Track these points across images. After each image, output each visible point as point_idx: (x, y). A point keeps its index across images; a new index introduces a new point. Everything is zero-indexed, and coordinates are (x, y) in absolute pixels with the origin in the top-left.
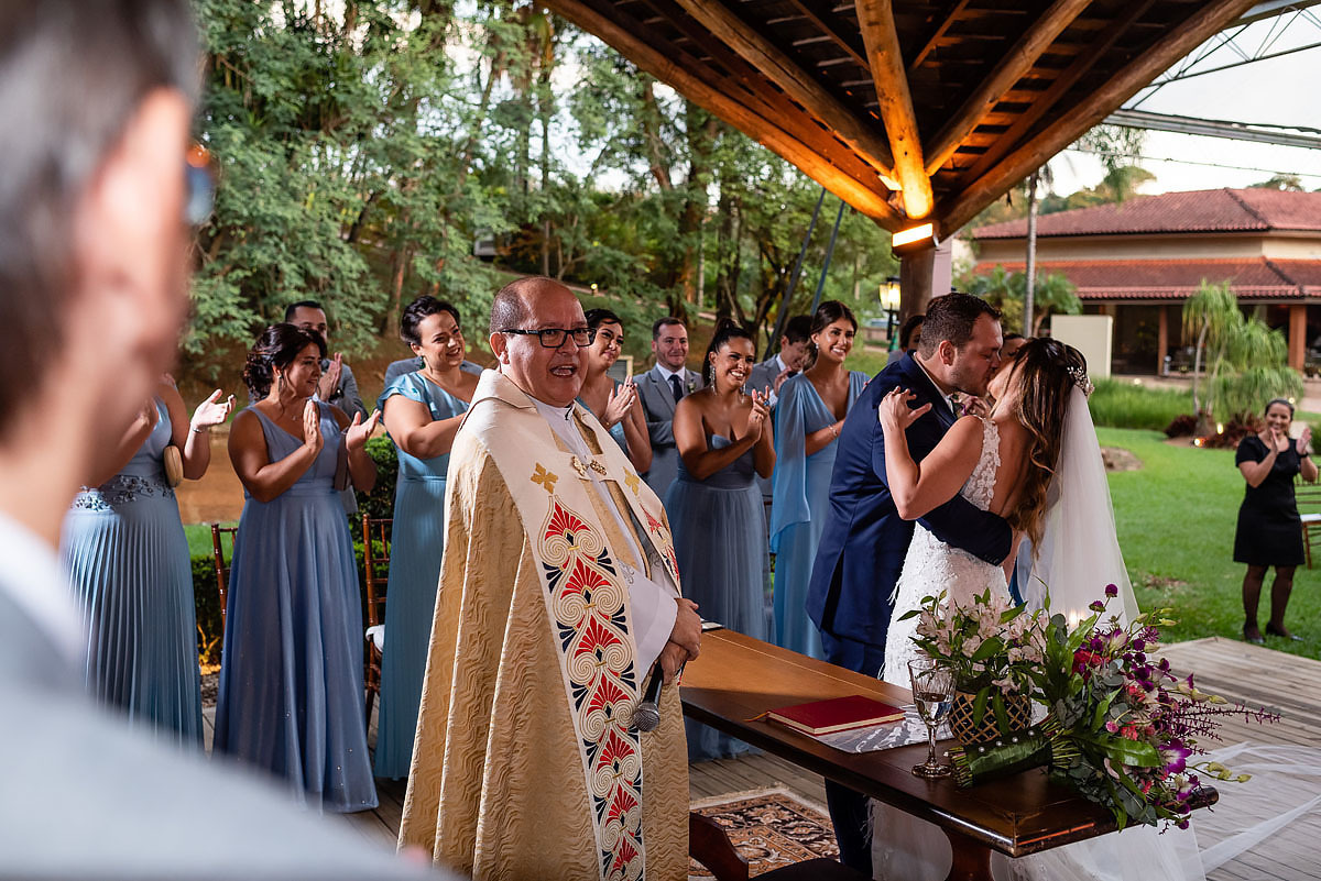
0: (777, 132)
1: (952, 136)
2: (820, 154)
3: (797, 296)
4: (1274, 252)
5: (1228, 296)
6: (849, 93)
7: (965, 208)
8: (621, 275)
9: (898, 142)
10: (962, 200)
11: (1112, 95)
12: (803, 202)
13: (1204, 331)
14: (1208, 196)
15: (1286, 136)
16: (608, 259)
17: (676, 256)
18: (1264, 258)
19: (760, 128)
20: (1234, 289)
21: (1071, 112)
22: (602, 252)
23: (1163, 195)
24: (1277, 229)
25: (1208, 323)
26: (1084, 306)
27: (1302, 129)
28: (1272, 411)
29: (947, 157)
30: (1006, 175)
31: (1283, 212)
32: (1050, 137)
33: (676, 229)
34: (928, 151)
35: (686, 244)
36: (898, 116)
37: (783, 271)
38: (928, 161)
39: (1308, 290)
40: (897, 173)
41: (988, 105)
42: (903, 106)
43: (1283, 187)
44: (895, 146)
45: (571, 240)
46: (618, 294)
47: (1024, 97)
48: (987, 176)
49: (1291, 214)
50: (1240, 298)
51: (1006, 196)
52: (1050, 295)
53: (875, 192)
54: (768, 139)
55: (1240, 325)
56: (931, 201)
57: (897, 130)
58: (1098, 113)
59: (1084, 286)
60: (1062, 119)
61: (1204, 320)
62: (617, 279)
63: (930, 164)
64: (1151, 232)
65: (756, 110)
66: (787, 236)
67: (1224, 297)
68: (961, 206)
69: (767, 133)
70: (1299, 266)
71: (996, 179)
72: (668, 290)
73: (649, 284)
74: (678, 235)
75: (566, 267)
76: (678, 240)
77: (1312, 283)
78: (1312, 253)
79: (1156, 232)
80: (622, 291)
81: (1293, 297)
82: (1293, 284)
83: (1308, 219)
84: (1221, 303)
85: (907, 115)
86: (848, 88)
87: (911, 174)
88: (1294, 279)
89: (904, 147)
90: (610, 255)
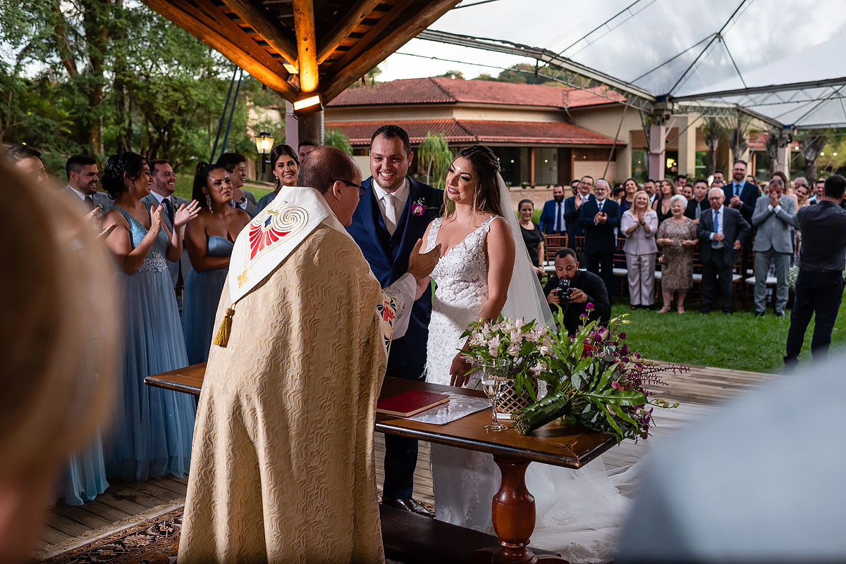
0: (214, 34)
1: (335, 39)
2: (242, 49)
3: (173, 148)
4: (459, 116)
5: (443, 142)
6: (267, 8)
7: (338, 85)
8: (49, 135)
9: (303, 42)
10: (335, 81)
11: (428, 16)
12: (176, 85)
13: (431, 163)
14: (420, 83)
15: (495, 46)
16: (39, 124)
17: (89, 122)
18: (454, 119)
19: (203, 31)
20: (446, 137)
21: (403, 26)
22: (35, 119)
23: (394, 81)
24: (461, 102)
25: (433, 158)
26: (354, 150)
27: (503, 42)
28: (522, 208)
29: (330, 52)
30: (364, 64)
31: (463, 92)
32: (391, 41)
33: (88, 103)
34: (319, 49)
35: (95, 113)
36: (306, 24)
37: (162, 131)
38: (319, 55)
39: (480, 138)
40: (299, 62)
41: (359, 19)
42: (310, 18)
43: (453, 77)
44: (300, 44)
45: (9, 111)
46: (47, 149)
47: (376, 16)
48: (351, 65)
49: (467, 94)
50: (450, 143)
51: (361, 79)
52: (333, 143)
53: (279, 76)
54: (208, 38)
55: (451, 158)
56: (317, 81)
57: (304, 33)
58: (420, 27)
59: (352, 138)
60: (397, 30)
61: (430, 156)
62: (47, 139)
63: (320, 57)
64: (389, 104)
65: (199, 18)
66: (166, 107)
67: (441, 142)
68: (335, 84)
69: (208, 34)
70: (474, 124)
71: (357, 66)
72: (84, 145)
73: (70, 142)
74: (89, 107)
75: (5, 131)
76: (89, 111)
77: (482, 135)
78: (480, 117)
79: (392, 104)
80: (50, 147)
81: (473, 142)
82: (472, 135)
83: (477, 96)
84: (440, 146)
85: (311, 24)
86: (267, 5)
87: (308, 63)
88: (472, 132)
89: (305, 46)
90: (41, 121)
